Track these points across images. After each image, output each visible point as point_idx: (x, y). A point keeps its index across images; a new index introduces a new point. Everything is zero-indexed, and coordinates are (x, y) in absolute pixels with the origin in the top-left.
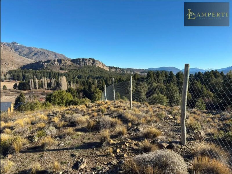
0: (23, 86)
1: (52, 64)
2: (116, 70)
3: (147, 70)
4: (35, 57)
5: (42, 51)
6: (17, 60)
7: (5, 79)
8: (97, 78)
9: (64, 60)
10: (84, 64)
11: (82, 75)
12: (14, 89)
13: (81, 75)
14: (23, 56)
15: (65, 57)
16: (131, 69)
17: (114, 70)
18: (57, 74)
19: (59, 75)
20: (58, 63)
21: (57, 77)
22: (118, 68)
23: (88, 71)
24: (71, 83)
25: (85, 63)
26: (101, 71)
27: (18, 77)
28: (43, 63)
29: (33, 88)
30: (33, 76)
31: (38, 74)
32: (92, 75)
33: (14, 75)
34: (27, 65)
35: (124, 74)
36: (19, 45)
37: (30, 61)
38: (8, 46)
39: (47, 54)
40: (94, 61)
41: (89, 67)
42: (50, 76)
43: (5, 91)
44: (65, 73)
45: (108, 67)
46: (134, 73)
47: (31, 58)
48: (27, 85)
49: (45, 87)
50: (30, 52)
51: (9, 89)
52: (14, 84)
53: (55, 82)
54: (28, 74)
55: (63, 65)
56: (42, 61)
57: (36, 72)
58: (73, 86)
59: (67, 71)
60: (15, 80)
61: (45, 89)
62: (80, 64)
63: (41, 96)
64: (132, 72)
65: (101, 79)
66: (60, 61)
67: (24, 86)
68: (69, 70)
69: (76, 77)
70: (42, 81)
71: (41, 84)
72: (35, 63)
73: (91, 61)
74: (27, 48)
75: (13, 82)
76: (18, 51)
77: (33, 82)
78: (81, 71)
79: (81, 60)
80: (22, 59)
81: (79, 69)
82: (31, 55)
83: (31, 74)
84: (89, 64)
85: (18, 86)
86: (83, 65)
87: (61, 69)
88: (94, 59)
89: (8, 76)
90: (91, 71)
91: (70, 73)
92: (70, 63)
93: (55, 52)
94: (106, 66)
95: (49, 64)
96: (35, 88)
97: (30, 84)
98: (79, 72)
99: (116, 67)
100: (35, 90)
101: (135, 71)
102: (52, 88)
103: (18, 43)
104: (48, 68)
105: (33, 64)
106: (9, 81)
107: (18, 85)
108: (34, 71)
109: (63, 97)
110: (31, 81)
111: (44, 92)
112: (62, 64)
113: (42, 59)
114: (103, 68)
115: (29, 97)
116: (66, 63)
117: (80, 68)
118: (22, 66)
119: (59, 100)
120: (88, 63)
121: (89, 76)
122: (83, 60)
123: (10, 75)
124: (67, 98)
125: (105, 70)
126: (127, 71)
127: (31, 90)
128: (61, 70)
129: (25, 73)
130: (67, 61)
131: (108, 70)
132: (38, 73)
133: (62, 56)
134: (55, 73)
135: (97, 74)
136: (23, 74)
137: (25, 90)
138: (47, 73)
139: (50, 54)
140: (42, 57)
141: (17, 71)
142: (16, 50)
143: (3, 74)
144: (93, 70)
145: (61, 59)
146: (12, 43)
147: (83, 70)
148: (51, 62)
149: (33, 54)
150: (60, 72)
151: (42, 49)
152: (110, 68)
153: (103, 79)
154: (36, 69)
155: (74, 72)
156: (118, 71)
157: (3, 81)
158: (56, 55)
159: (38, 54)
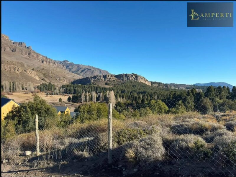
0: (75, 99)
1: (98, 79)
2: (159, 85)
3: (193, 85)
4: (82, 74)
5: (89, 68)
6: (68, 76)
8: (142, 93)
9: (109, 76)
10: (127, 79)
11: (125, 90)
12: (68, 101)
13: (124, 90)
14: (73, 73)
15: (109, 74)
16: (175, 85)
17: (156, 85)
18: (103, 89)
19: (105, 90)
20: (103, 78)
21: (103, 91)
22: (161, 83)
23: (131, 86)
25: (128, 78)
26: (144, 86)
27: (70, 91)
28: (91, 79)
29: (84, 101)
30: (82, 90)
31: (87, 88)
32: (135, 90)
33: (67, 89)
34: (76, 81)
35: (167, 90)
36: (69, 62)
37: (79, 77)
39: (93, 71)
40: (136, 76)
41: (131, 82)
42: (96, 90)
43: (61, 103)
44: (110, 88)
45: (151, 82)
46: (179, 89)
47: (79, 74)
48: (79, 98)
49: (94, 100)
50: (79, 69)
51: (64, 102)
52: (67, 97)
53: (103, 96)
54: (78, 88)
55: (108, 81)
56: (90, 77)
57: (84, 87)
60: (67, 94)
61: (94, 102)
62: (122, 80)
64: (176, 87)
65: (146, 94)
66: (105, 77)
68: (113, 85)
69: (120, 91)
70: (92, 95)
71: (91, 97)
72: (84, 79)
73: (134, 76)
74: (76, 65)
75: (66, 95)
76: (69, 68)
77: (85, 96)
78: (124, 86)
79: (124, 76)
80: (72, 75)
81: (123, 84)
82: (79, 72)
83: (81, 89)
84: (132, 79)
85: (72, 99)
86: (125, 80)
87: (106, 84)
88: (136, 74)
89: (62, 90)
90: (133, 86)
91: (115, 88)
92: (113, 78)
94: (149, 82)
96: (86, 101)
97: (82, 97)
98: (122, 87)
99: (158, 82)
100: (86, 103)
101: (179, 87)
102: (100, 101)
103: (69, 61)
104: (95, 83)
105: (81, 79)
106: (62, 94)
108: (83, 85)
110: (82, 95)
112: (107, 80)
113: (89, 75)
114: (145, 83)
116: (110, 79)
117: (123, 83)
118: (73, 82)
120: (130, 78)
121: (132, 91)
122: (126, 75)
125: (147, 85)
126: (170, 86)
127: (83, 103)
128: (106, 86)
129: (76, 87)
131: (150, 85)
132: (87, 87)
133: (106, 73)
134: (101, 88)
135: (139, 90)
136: (74, 88)
137: (77, 103)
138: (94, 88)
139: (96, 70)
141: (69, 86)
142: (67, 67)
143: (57, 88)
144: (136, 85)
145: (106, 75)
146: (64, 61)
147: (126, 85)
148: (97, 78)
149: (80, 71)
150: (106, 87)
151: (88, 66)
152: (153, 83)
153: (148, 94)
154: (84, 84)
155: (118, 87)
156: (161, 86)
157: (57, 94)
158: (100, 71)
159: (85, 70)
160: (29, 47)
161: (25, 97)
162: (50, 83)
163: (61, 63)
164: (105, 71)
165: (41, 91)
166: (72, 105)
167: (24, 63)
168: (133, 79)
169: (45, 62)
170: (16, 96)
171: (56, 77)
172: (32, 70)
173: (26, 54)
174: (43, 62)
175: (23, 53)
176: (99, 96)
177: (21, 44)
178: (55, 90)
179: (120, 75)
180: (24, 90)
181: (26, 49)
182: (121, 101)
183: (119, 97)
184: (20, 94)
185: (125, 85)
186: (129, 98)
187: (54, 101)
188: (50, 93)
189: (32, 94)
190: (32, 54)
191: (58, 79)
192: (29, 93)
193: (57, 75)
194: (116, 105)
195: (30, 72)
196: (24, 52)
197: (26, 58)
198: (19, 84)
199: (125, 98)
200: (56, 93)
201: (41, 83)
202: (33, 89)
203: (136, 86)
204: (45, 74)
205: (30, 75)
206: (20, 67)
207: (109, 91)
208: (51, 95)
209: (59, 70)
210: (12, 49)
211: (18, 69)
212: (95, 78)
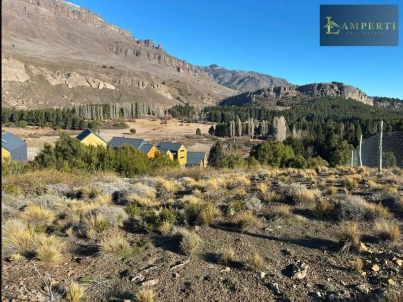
0: (220, 131)
1: (265, 96)
2: (393, 104)
4: (240, 86)
5: (251, 76)
6: (215, 92)
7: (200, 119)
8: (344, 121)
9: (285, 89)
10: (322, 94)
11: (315, 114)
12: (210, 133)
13: (313, 115)
15: (287, 84)
17: (385, 104)
18: (271, 112)
19: (275, 114)
20: (275, 94)
21: (270, 117)
22: (398, 100)
23: (328, 106)
24: (293, 128)
25: (322, 91)
26: (356, 105)
27: (215, 117)
28: (252, 95)
29: (234, 134)
30: (235, 116)
31: (242, 113)
32: (334, 115)
33: (210, 114)
34: (228, 99)
36: (219, 68)
37: (232, 93)
39: (259, 80)
40: (341, 87)
41: (330, 99)
43: (198, 136)
44: (284, 111)
45: (373, 97)
47: (235, 88)
48: (226, 130)
49: (251, 133)
50: (235, 78)
51: (204, 135)
52: (209, 127)
53: (267, 126)
54: (229, 113)
55: (283, 97)
56: (250, 91)
57: (239, 110)
58: (297, 135)
59: (288, 108)
60: (211, 121)
61: (251, 137)
62: (312, 95)
63: (244, 148)
65: (354, 123)
66: (277, 91)
67: (222, 131)
68: (291, 105)
69: (304, 117)
70: (247, 124)
71: (245, 128)
72: (240, 95)
73: (336, 88)
74: (230, 72)
75: (209, 124)
76: (218, 77)
77: (235, 125)
78: (313, 106)
79: (316, 88)
80: (222, 91)
81: (311, 103)
82: (234, 84)
83: (233, 113)
84: (331, 93)
85: (216, 130)
86: (318, 96)
87: (279, 104)
88: (341, 84)
89: (203, 116)
90: (333, 107)
91: (294, 111)
92: (294, 93)
93: (271, 75)
94: (369, 97)
95: (260, 96)
96: (237, 134)
97: (231, 128)
98: (309, 110)
99: (391, 98)
100: (236, 137)
102: (261, 136)
103: (219, 66)
104: (258, 103)
105: (236, 96)
106: (204, 122)
107: (215, 128)
108: (237, 107)
109: (277, 152)
110: (231, 124)
111: (249, 141)
112: (281, 96)
113: (251, 88)
114: (360, 101)
115: (228, 147)
116: (288, 93)
117: (313, 102)
118: (222, 101)
119: (270, 156)
120: (328, 92)
121: (329, 117)
122: (320, 85)
123: (206, 114)
124: (284, 155)
125: (364, 105)
127: (232, 137)
128: (278, 107)
129: (225, 111)
132: (243, 111)
133: (282, 82)
134: (267, 112)
135: (345, 114)
136: (222, 113)
137: (223, 137)
138: (256, 111)
139: (263, 79)
140: (251, 86)
141: (215, 109)
142: (215, 76)
143: (197, 113)
144: (339, 104)
145: (280, 87)
146: (212, 66)
147: (319, 105)
148: (263, 93)
149: (237, 81)
150: (276, 109)
151: (251, 72)
152: (377, 100)
153: (358, 123)
154: (240, 105)
155: (301, 110)
156: (397, 106)
157: (197, 123)
158: (272, 80)
159: (245, 80)
160: (159, 46)
161: (152, 125)
162: (187, 104)
163: (206, 70)
164: (280, 79)
165: (174, 117)
167: (151, 73)
168: (334, 92)
169: (181, 70)
170: (140, 124)
171: (197, 93)
172: (162, 84)
173: (155, 58)
174: (178, 69)
175: (150, 57)
176: (260, 126)
177: (147, 42)
178: (193, 116)
179: (307, 85)
180: (149, 116)
181: (155, 51)
184: (145, 121)
185: (316, 105)
188: (186, 120)
189: (161, 122)
190: (162, 58)
191: (200, 97)
192: (157, 120)
193: (198, 90)
195: (159, 88)
196: (152, 56)
197: (155, 65)
198: (144, 105)
200: (195, 120)
201: (175, 105)
202: (162, 114)
203: (338, 107)
204: (181, 89)
205: (159, 92)
206: (145, 80)
208: (187, 124)
209: (201, 82)
210: (135, 52)
211: (143, 82)
212: (260, 94)
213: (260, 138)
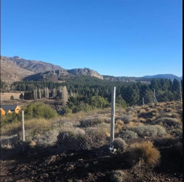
0: (28, 96)
1: (51, 75)
2: (111, 79)
3: (142, 77)
4: (34, 69)
5: (41, 63)
6: (19, 72)
7: (11, 90)
8: (94, 87)
9: (61, 71)
10: (80, 74)
11: (78, 84)
12: (20, 98)
13: (77, 85)
14: (24, 69)
15: (61, 69)
16: (125, 78)
17: (108, 79)
19: (58, 85)
20: (56, 74)
21: (56, 87)
22: (113, 77)
23: (84, 80)
25: (80, 72)
26: (96, 80)
27: (22, 88)
28: (43, 75)
29: (37, 97)
30: (35, 87)
31: (39, 85)
32: (87, 85)
33: (18, 86)
34: (28, 77)
37: (31, 73)
38: (11, 60)
39: (45, 66)
40: (89, 71)
41: (84, 77)
42: (49, 86)
43: (12, 100)
44: (63, 83)
45: (102, 75)
46: (129, 81)
47: (31, 70)
48: (31, 95)
49: (47, 96)
50: (30, 65)
53: (56, 92)
54: (31, 85)
55: (61, 76)
56: (42, 72)
57: (37, 83)
59: (64, 81)
60: (19, 91)
61: (47, 98)
62: (75, 74)
64: (127, 80)
65: (98, 88)
66: (57, 72)
68: (66, 80)
69: (73, 86)
70: (44, 91)
71: (43, 93)
72: (36, 75)
73: (86, 71)
74: (27, 61)
75: (17, 93)
76: (20, 64)
77: (37, 92)
78: (77, 80)
79: (77, 71)
80: (23, 72)
81: (75, 79)
82: (31, 68)
83: (33, 85)
84: (85, 73)
86: (78, 75)
87: (59, 79)
88: (88, 69)
89: (13, 87)
90: (86, 80)
91: (68, 83)
92: (66, 73)
93: (52, 64)
94: (101, 76)
95: (48, 75)
96: (39, 97)
97: (34, 94)
98: (75, 82)
99: (110, 76)
100: (38, 99)
102: (53, 97)
103: (19, 57)
104: (47, 79)
105: (33, 75)
106: (14, 91)
107: (23, 95)
108: (35, 82)
110: (34, 92)
111: (47, 101)
112: (60, 75)
113: (41, 70)
114: (98, 77)
116: (63, 74)
117: (76, 78)
118: (24, 78)
120: (83, 73)
121: (85, 85)
122: (79, 70)
123: (15, 86)
125: (100, 79)
126: (121, 79)
127: (35, 100)
128: (59, 81)
129: (28, 84)
130: (64, 71)
131: (103, 79)
132: (39, 83)
133: (58, 68)
134: (54, 84)
135: (92, 84)
136: (26, 85)
137: (29, 99)
139: (48, 65)
140: (41, 69)
141: (21, 83)
142: (18, 63)
143: (8, 86)
144: (88, 79)
145: (59, 70)
146: (14, 57)
148: (50, 73)
149: (32, 66)
151: (40, 61)
152: (104, 77)
153: (100, 88)
154: (36, 80)
155: (71, 82)
156: (113, 80)
157: (9, 92)
158: (53, 66)
159: (37, 66)
163: (11, 59)
164: (57, 66)
166: (24, 102)
171: (7, 73)
176: (52, 92)
178: (6, 88)
179: (73, 70)
182: (74, 95)
183: (72, 92)
185: (78, 80)
186: (81, 92)
187: (5, 99)
191: (9, 76)
193: (7, 71)
194: (68, 100)
199: (77, 93)
200: (7, 91)
203: (89, 80)
207: (62, 87)
208: (2, 93)
209: (9, 66)
212: (48, 74)
213: (52, 99)
